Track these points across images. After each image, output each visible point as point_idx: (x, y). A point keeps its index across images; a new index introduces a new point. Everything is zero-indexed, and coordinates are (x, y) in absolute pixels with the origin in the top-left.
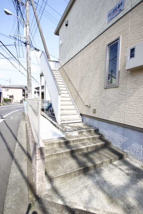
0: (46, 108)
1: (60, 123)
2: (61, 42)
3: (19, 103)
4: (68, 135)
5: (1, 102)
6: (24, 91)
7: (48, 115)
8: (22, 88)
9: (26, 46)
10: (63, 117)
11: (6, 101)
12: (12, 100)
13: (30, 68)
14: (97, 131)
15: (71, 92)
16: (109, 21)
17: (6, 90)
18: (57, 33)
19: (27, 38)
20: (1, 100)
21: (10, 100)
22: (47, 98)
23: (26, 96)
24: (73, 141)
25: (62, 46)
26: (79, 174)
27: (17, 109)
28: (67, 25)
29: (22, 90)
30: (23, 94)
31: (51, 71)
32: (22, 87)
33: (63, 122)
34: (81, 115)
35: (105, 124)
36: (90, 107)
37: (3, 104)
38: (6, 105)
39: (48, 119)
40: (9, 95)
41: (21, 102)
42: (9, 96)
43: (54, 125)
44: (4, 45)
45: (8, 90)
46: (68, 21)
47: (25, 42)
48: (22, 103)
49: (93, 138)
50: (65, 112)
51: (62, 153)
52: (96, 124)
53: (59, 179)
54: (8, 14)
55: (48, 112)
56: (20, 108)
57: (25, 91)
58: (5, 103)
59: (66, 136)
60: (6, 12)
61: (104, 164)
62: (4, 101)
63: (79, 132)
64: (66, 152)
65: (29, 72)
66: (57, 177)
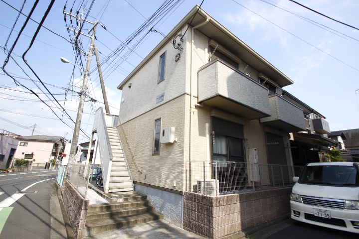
0: (93, 176)
1: (107, 192)
2: (123, 99)
3: (41, 168)
4: (112, 201)
5: (10, 167)
6: (56, 146)
7: (94, 185)
8: (53, 142)
9: (80, 96)
10: (112, 185)
11: (19, 163)
12: (30, 163)
13: (80, 121)
14: (144, 198)
15: (127, 156)
16: (158, 102)
17: (22, 144)
18: (121, 88)
19: (84, 87)
20: (11, 163)
21: (27, 162)
22: (97, 160)
23: (58, 155)
24: (116, 206)
25: (124, 104)
26: (113, 228)
27: (41, 178)
28: (130, 87)
29: (52, 145)
30: (54, 151)
31: (106, 127)
32: (55, 139)
33: (110, 191)
34: (134, 182)
35: (151, 190)
36: (141, 173)
37: (13, 171)
38: (17, 172)
39: (93, 189)
40: (25, 153)
41: (47, 166)
42: (24, 155)
43: (101, 195)
44: (56, 101)
45: (26, 144)
46: (131, 84)
47: (80, 92)
48: (49, 168)
49: (137, 204)
50: (115, 179)
51: (103, 215)
52: (145, 191)
53: (96, 229)
54: (65, 62)
55: (95, 181)
56: (45, 177)
57: (58, 146)
58: (16, 169)
59: (111, 202)
60: (62, 60)
61: (138, 223)
62: (15, 165)
63: (124, 199)
64: (106, 214)
65: (78, 126)
66: (95, 227)
